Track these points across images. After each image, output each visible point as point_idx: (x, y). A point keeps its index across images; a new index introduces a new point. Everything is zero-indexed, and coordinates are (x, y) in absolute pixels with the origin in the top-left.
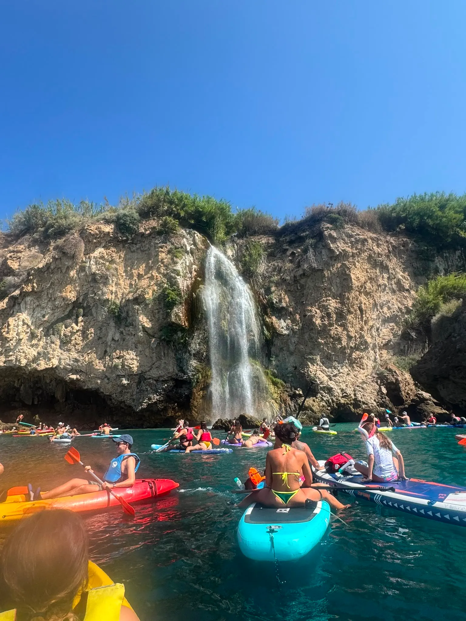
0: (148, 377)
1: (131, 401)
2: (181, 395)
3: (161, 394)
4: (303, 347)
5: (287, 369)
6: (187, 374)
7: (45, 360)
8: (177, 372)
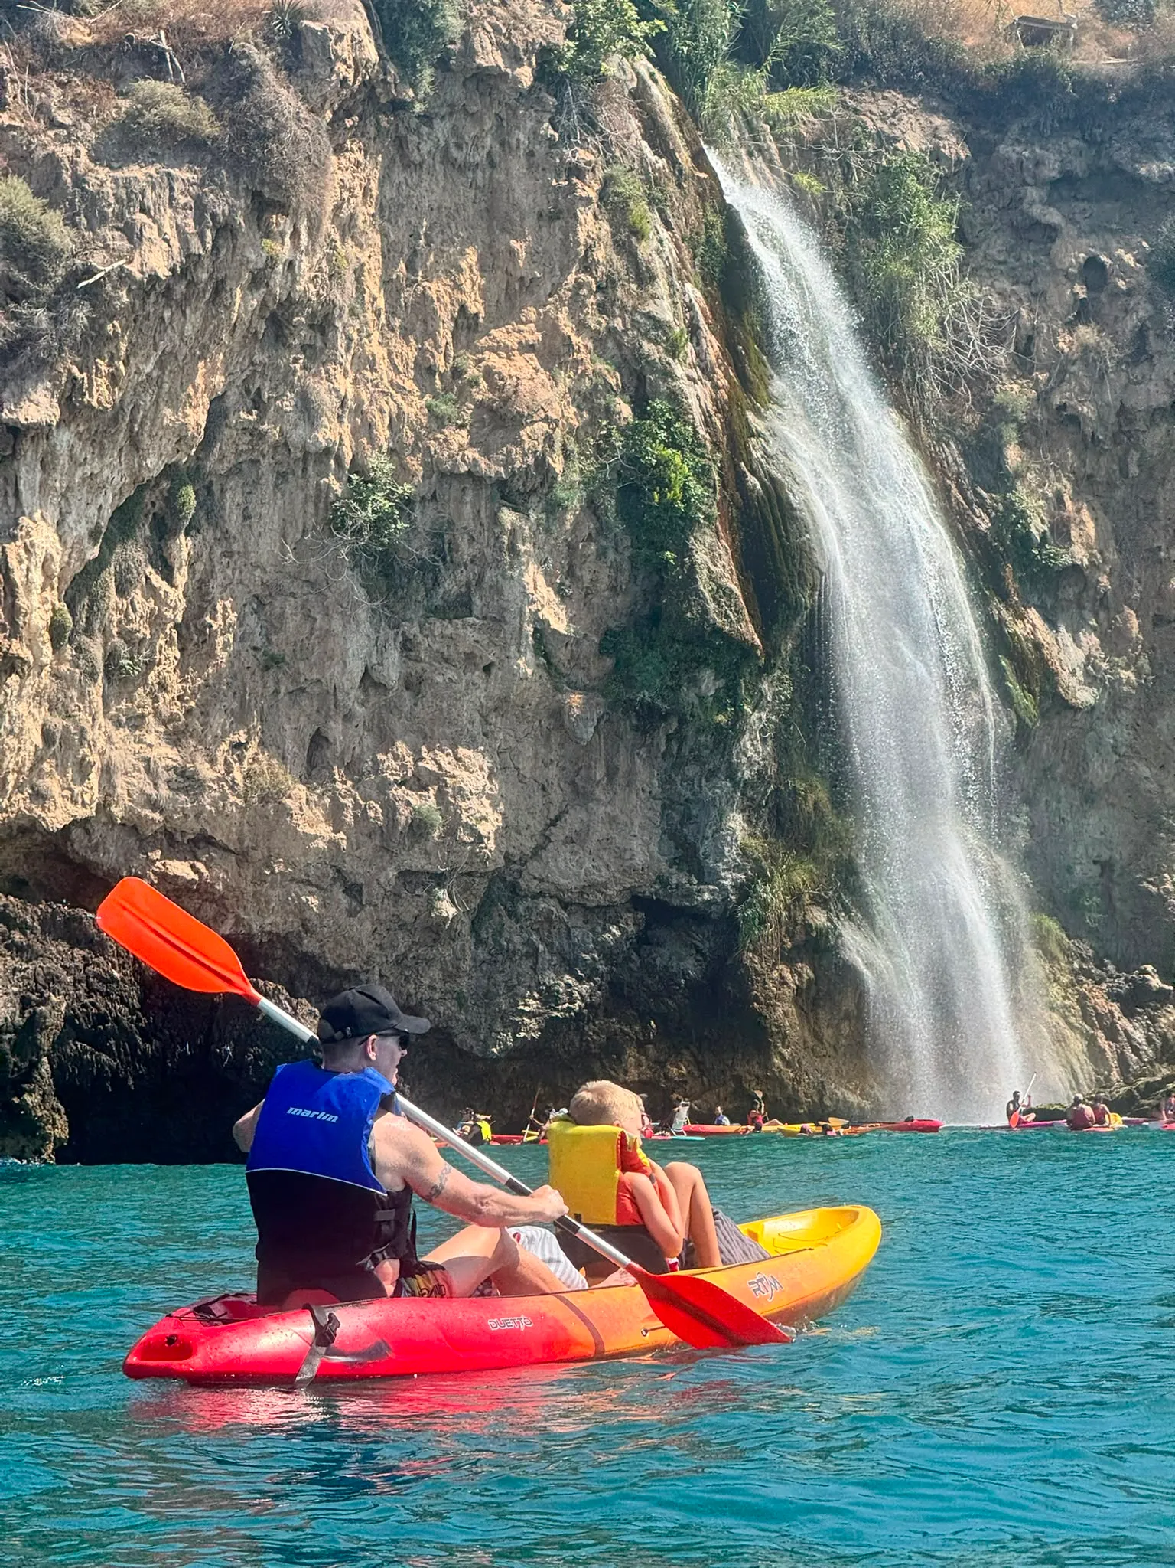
0: (535, 886)
1: (451, 1005)
2: (668, 978)
3: (595, 971)
4: (1147, 773)
5: (1070, 870)
6: (715, 877)
7: (64, 774)
8: (664, 867)
